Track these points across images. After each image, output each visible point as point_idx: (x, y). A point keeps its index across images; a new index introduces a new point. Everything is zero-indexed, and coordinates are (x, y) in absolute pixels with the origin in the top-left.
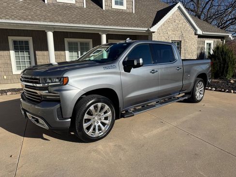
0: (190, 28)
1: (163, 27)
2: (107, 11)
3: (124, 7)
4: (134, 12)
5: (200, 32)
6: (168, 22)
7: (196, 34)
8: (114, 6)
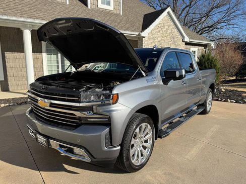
0: (178, 34)
1: (153, 32)
2: (93, 10)
3: (111, 8)
4: (121, 14)
5: (187, 39)
6: (158, 27)
7: (183, 41)
8: (101, 6)
